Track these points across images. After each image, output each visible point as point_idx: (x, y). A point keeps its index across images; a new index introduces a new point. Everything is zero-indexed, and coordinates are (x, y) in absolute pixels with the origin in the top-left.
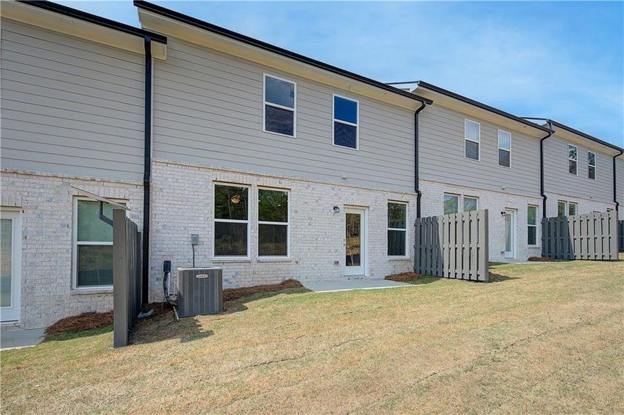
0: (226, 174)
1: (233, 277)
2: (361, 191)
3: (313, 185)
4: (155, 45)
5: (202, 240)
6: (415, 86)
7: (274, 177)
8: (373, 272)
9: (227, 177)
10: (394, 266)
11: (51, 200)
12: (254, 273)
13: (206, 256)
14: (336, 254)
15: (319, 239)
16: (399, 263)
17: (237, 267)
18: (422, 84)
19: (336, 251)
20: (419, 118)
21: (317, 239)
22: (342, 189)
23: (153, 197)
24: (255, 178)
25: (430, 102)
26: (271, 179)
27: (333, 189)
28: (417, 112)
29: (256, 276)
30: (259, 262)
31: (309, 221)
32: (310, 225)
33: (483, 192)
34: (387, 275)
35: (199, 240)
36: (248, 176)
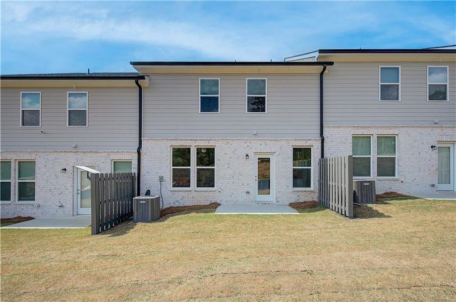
0: (177, 142)
1: (181, 199)
2: (268, 142)
3: (230, 142)
4: (140, 81)
5: (165, 179)
6: (317, 54)
7: (205, 140)
8: (278, 200)
9: (178, 143)
10: (298, 196)
11: (103, 163)
12: (193, 197)
13: (167, 188)
14: (248, 186)
15: (235, 177)
16: (303, 194)
17: (183, 194)
18: (321, 51)
19: (248, 185)
20: (324, 77)
21: (233, 177)
22: (253, 142)
23: (142, 158)
24: (193, 142)
25: (331, 63)
26: (203, 141)
27: (245, 143)
28: (322, 74)
29: (194, 200)
30: (195, 191)
31: (228, 165)
32: (228, 168)
33: (402, 129)
34: (291, 202)
35: (164, 179)
36: (189, 141)
